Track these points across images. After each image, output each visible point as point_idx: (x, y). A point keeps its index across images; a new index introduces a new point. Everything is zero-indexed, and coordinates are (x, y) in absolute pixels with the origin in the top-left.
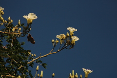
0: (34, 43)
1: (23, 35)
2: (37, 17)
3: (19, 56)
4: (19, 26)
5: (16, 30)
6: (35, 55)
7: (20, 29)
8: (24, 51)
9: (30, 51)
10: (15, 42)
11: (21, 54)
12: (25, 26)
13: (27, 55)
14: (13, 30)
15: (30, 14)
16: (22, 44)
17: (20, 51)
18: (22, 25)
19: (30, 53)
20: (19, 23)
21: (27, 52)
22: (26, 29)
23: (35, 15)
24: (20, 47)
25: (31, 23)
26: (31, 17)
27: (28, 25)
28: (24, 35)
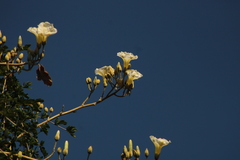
0: (50, 84)
1: (27, 67)
2: (55, 31)
3: (19, 112)
4: (19, 50)
5: (13, 58)
6: (52, 109)
7: (22, 55)
8: (29, 101)
9: (42, 101)
10: (12, 82)
11: (24, 106)
12: (33, 49)
13: (36, 108)
14: (8, 56)
15: (42, 24)
16: (27, 87)
17: (21, 101)
18: (27, 47)
19: (42, 105)
20: (20, 42)
21: (35, 102)
22: (35, 54)
23: (52, 27)
24: (22, 94)
25: (44, 44)
26: (43, 30)
27: (39, 47)
28: (30, 68)
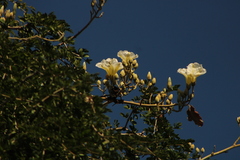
0: (201, 124)
1: (177, 108)
2: (204, 71)
3: (170, 152)
4: (169, 90)
5: (163, 99)
6: (203, 149)
7: (171, 96)
8: (180, 142)
9: (193, 142)
10: (163, 122)
11: (175, 147)
12: (182, 89)
13: (188, 148)
14: (158, 98)
15: (191, 65)
16: (177, 127)
17: (172, 142)
18: (176, 87)
19: (193, 146)
20: (170, 84)
21: (186, 143)
22: (184, 95)
23: (201, 67)
24: (173, 134)
25: (193, 84)
26: (192, 71)
27: (188, 87)
28: (180, 109)
